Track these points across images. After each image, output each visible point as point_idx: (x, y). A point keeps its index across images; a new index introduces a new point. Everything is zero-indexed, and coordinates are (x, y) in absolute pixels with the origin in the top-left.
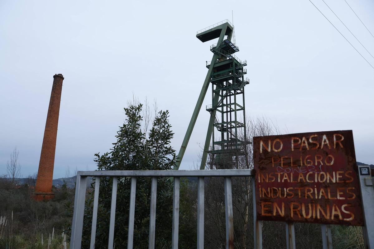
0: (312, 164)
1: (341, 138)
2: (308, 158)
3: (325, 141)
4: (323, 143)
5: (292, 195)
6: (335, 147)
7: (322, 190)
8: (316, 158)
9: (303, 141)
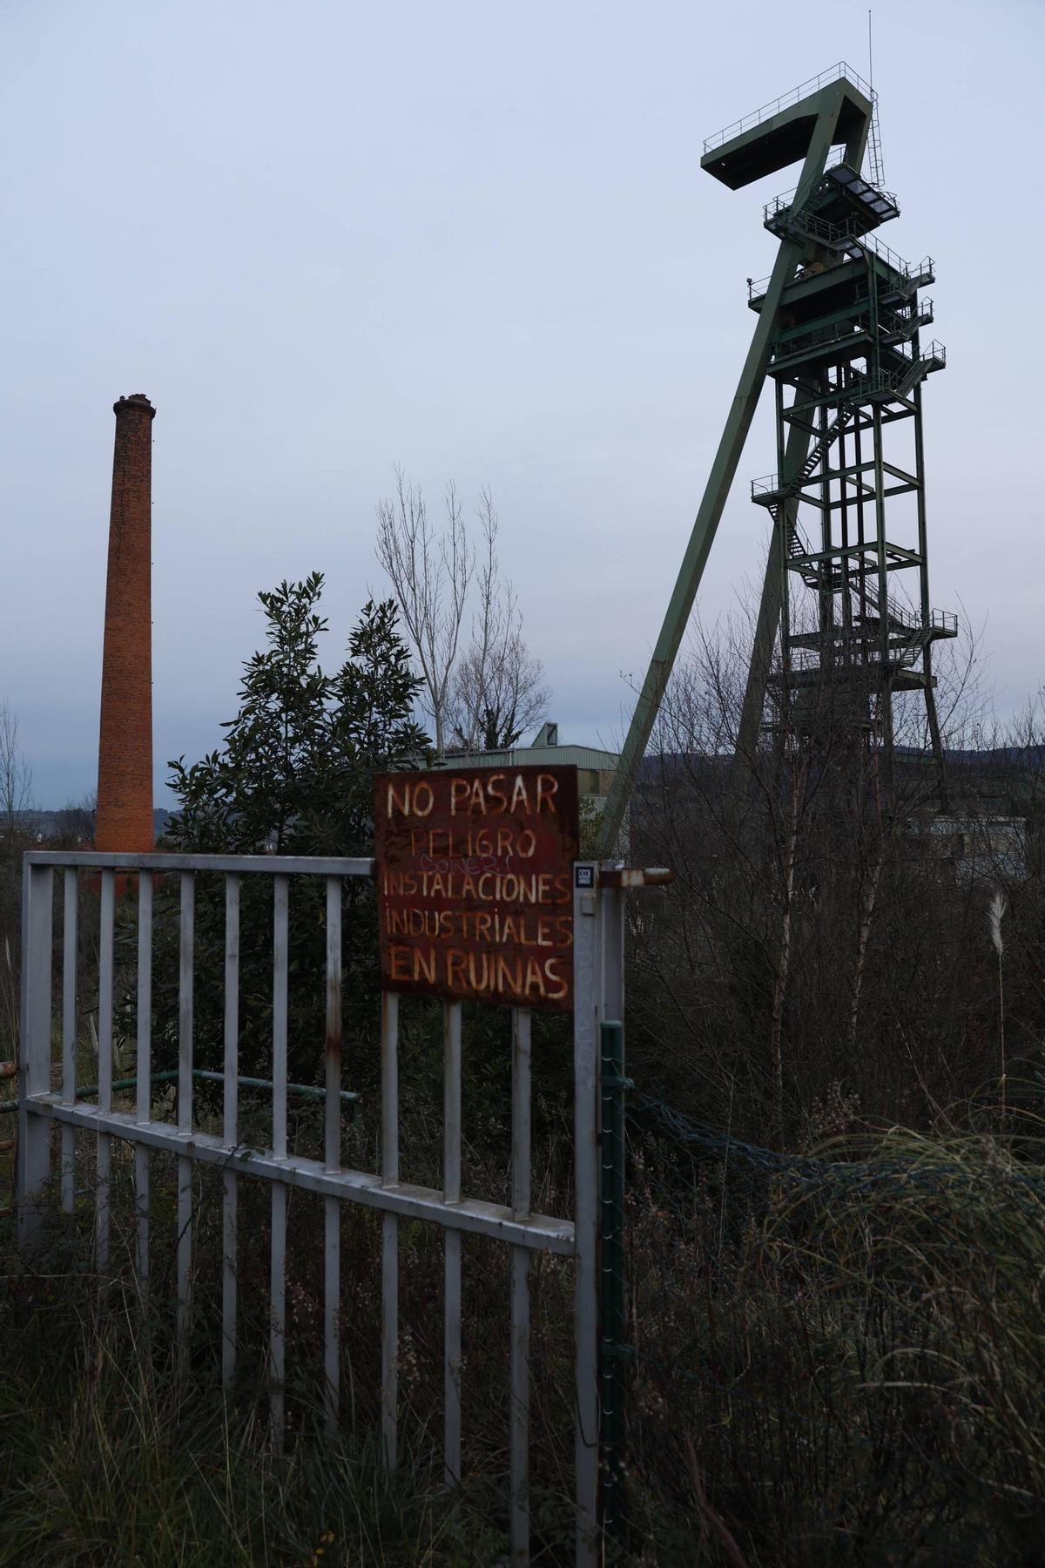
0: (491, 852)
1: (552, 786)
2: (483, 838)
3: (519, 793)
4: (515, 798)
5: (450, 931)
6: (538, 810)
7: (509, 921)
8: (499, 836)
9: (474, 790)
